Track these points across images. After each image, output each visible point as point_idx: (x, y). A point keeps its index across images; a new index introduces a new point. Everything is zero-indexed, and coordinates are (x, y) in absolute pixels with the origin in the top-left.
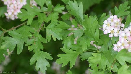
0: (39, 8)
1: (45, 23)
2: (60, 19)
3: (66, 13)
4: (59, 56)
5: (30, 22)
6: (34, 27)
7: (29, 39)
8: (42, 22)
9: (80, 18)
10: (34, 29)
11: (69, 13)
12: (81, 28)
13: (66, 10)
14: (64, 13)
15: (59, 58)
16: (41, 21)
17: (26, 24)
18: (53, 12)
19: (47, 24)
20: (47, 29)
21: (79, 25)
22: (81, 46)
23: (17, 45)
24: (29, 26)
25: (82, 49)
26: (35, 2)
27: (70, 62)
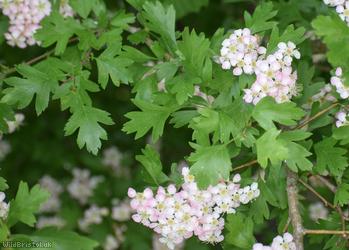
0: (78, 21)
1: (93, 50)
2: (125, 42)
3: (139, 29)
4: (128, 115)
5: (60, 49)
6: (69, 60)
7: (61, 83)
8: (88, 47)
9: (169, 39)
10: (70, 64)
11: (147, 29)
12: (172, 59)
13: (137, 24)
14: (134, 30)
15: (129, 120)
16: (84, 46)
17: (52, 55)
18: (109, 27)
19: (97, 53)
20: (98, 61)
21: (167, 55)
22: (174, 96)
23: (35, 95)
24: (59, 57)
25: (176, 102)
26: (69, 8)
27: (152, 128)
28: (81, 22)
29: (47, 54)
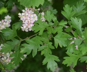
0: (47, 23)
1: (52, 34)
2: (64, 31)
3: (68, 27)
4: (64, 58)
5: (41, 33)
6: (44, 37)
7: (41, 45)
8: (50, 33)
9: (79, 31)
10: (44, 38)
11: (71, 27)
12: (80, 38)
13: (68, 25)
15: (65, 60)
17: (38, 35)
18: (58, 26)
19: (54, 35)
20: (55, 38)
21: (78, 36)
22: (81, 51)
23: (32, 50)
24: (40, 36)
25: (82, 53)
26: (44, 18)
27: (73, 63)
28: (48, 23)
29: (36, 34)
